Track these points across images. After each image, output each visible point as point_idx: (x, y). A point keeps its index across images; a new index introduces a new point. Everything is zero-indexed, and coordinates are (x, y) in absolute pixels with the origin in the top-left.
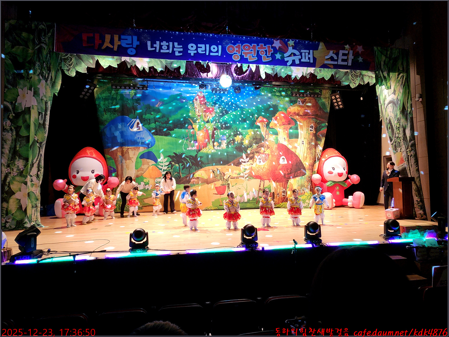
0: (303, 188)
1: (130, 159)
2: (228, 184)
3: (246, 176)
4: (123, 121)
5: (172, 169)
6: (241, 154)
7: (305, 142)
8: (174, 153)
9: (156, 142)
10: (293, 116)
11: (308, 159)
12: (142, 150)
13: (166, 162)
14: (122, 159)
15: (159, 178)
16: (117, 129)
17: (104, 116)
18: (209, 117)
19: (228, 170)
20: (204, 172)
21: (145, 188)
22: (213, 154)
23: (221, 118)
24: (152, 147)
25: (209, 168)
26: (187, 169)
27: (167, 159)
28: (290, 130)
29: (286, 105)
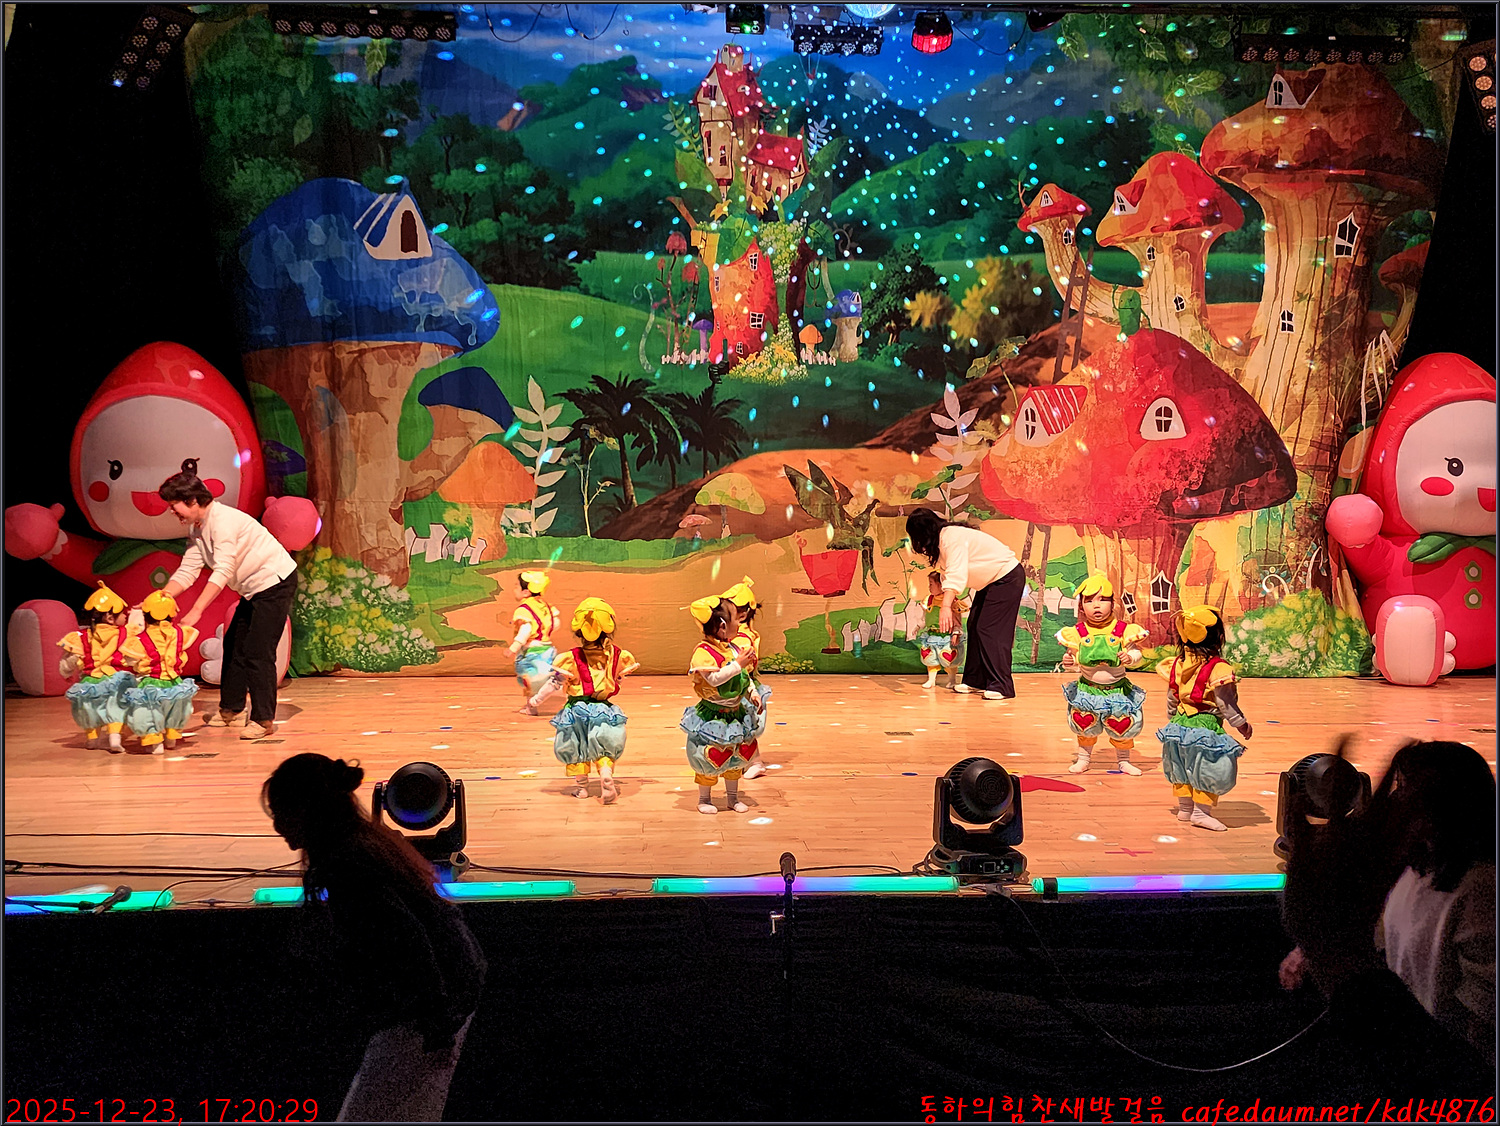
0: (1272, 569)
1: (371, 404)
2: (868, 543)
3: (955, 503)
4: (333, 205)
5: (584, 461)
6: (938, 391)
7: (1303, 316)
8: (598, 380)
9: (506, 322)
10: (1235, 174)
11: (1312, 412)
12: (432, 359)
13: (558, 422)
14: (333, 407)
15: (522, 506)
16: (301, 247)
18: (773, 188)
19: (866, 470)
20: (745, 478)
21: (451, 556)
22: (793, 386)
23: (839, 193)
24: (481, 345)
25: (772, 459)
26: (661, 464)
27: (559, 408)
28: (1216, 256)
29: (1198, 110)
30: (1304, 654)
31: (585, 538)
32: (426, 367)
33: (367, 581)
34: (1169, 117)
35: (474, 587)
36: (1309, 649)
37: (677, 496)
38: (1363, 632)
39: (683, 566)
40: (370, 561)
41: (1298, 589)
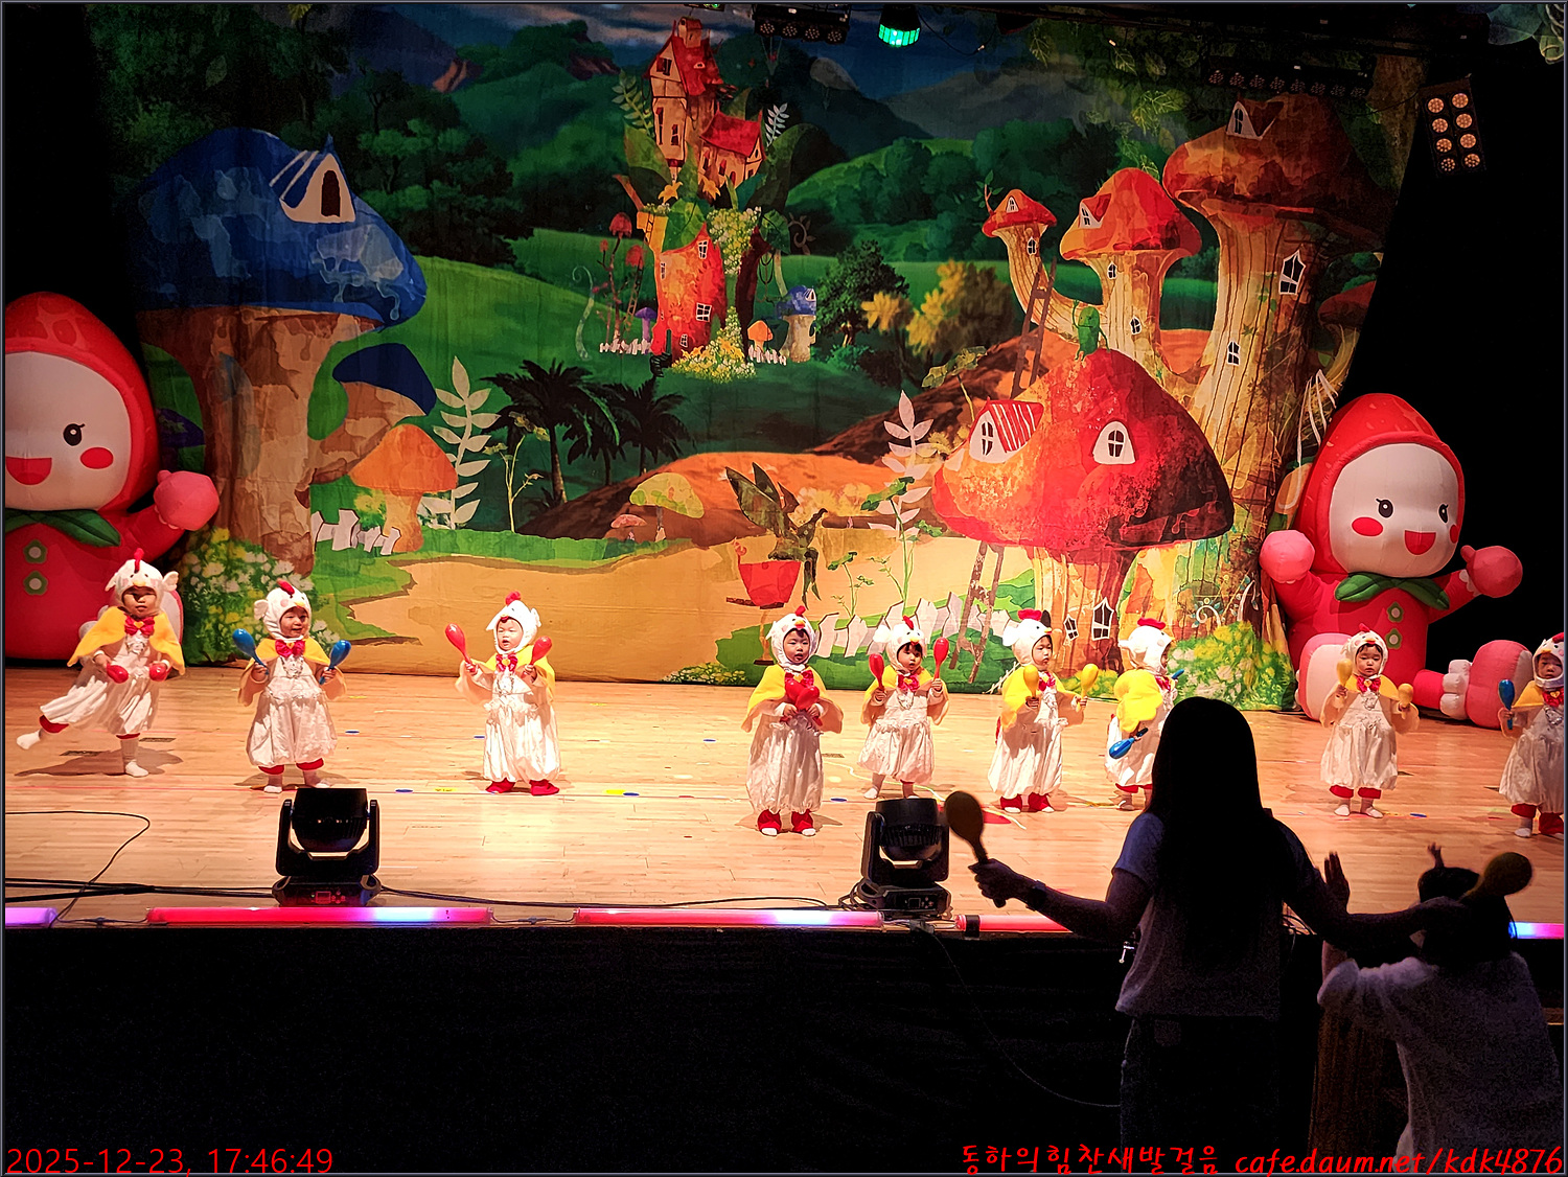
0: (1207, 601)
1: (279, 376)
2: (812, 555)
3: (906, 518)
4: (247, 157)
5: (510, 451)
6: (892, 398)
7: (1248, 348)
8: (529, 365)
9: (431, 295)
10: (1195, 198)
11: (1251, 445)
12: (349, 331)
13: (484, 409)
14: (238, 377)
15: (441, 495)
16: (208, 200)
17: (135, 120)
18: (728, 173)
19: (814, 477)
20: (684, 479)
21: (360, 545)
22: (739, 386)
23: (798, 183)
24: (404, 320)
25: (714, 461)
26: (594, 459)
27: (487, 392)
28: (1171, 281)
29: (1164, 129)
30: (1231, 686)
31: (508, 533)
32: (342, 340)
33: (267, 567)
34: (1135, 133)
35: (385, 579)
36: (1236, 682)
37: (610, 494)
38: (1287, 667)
39: (614, 569)
40: (272, 547)
41: (1230, 621)
